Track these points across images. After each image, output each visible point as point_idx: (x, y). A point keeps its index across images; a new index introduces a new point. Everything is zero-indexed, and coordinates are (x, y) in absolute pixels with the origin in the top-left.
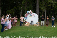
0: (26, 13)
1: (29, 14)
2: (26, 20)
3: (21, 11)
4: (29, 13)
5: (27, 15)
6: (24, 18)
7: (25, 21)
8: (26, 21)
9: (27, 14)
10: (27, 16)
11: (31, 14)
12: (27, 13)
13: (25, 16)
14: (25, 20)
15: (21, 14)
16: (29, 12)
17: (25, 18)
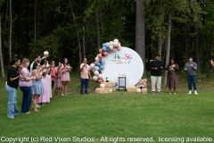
0: (100, 50)
1: (109, 51)
2: (100, 72)
3: (82, 41)
4: (111, 47)
5: (103, 55)
6: (92, 65)
7: (95, 78)
8: (100, 75)
9: (103, 51)
10: (104, 59)
11: (117, 53)
12: (104, 48)
13: (97, 58)
14: (97, 72)
15: (82, 54)
16: (110, 44)
17: (97, 68)
